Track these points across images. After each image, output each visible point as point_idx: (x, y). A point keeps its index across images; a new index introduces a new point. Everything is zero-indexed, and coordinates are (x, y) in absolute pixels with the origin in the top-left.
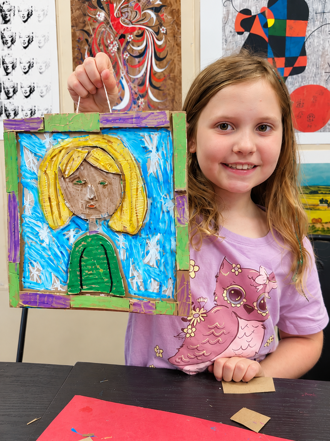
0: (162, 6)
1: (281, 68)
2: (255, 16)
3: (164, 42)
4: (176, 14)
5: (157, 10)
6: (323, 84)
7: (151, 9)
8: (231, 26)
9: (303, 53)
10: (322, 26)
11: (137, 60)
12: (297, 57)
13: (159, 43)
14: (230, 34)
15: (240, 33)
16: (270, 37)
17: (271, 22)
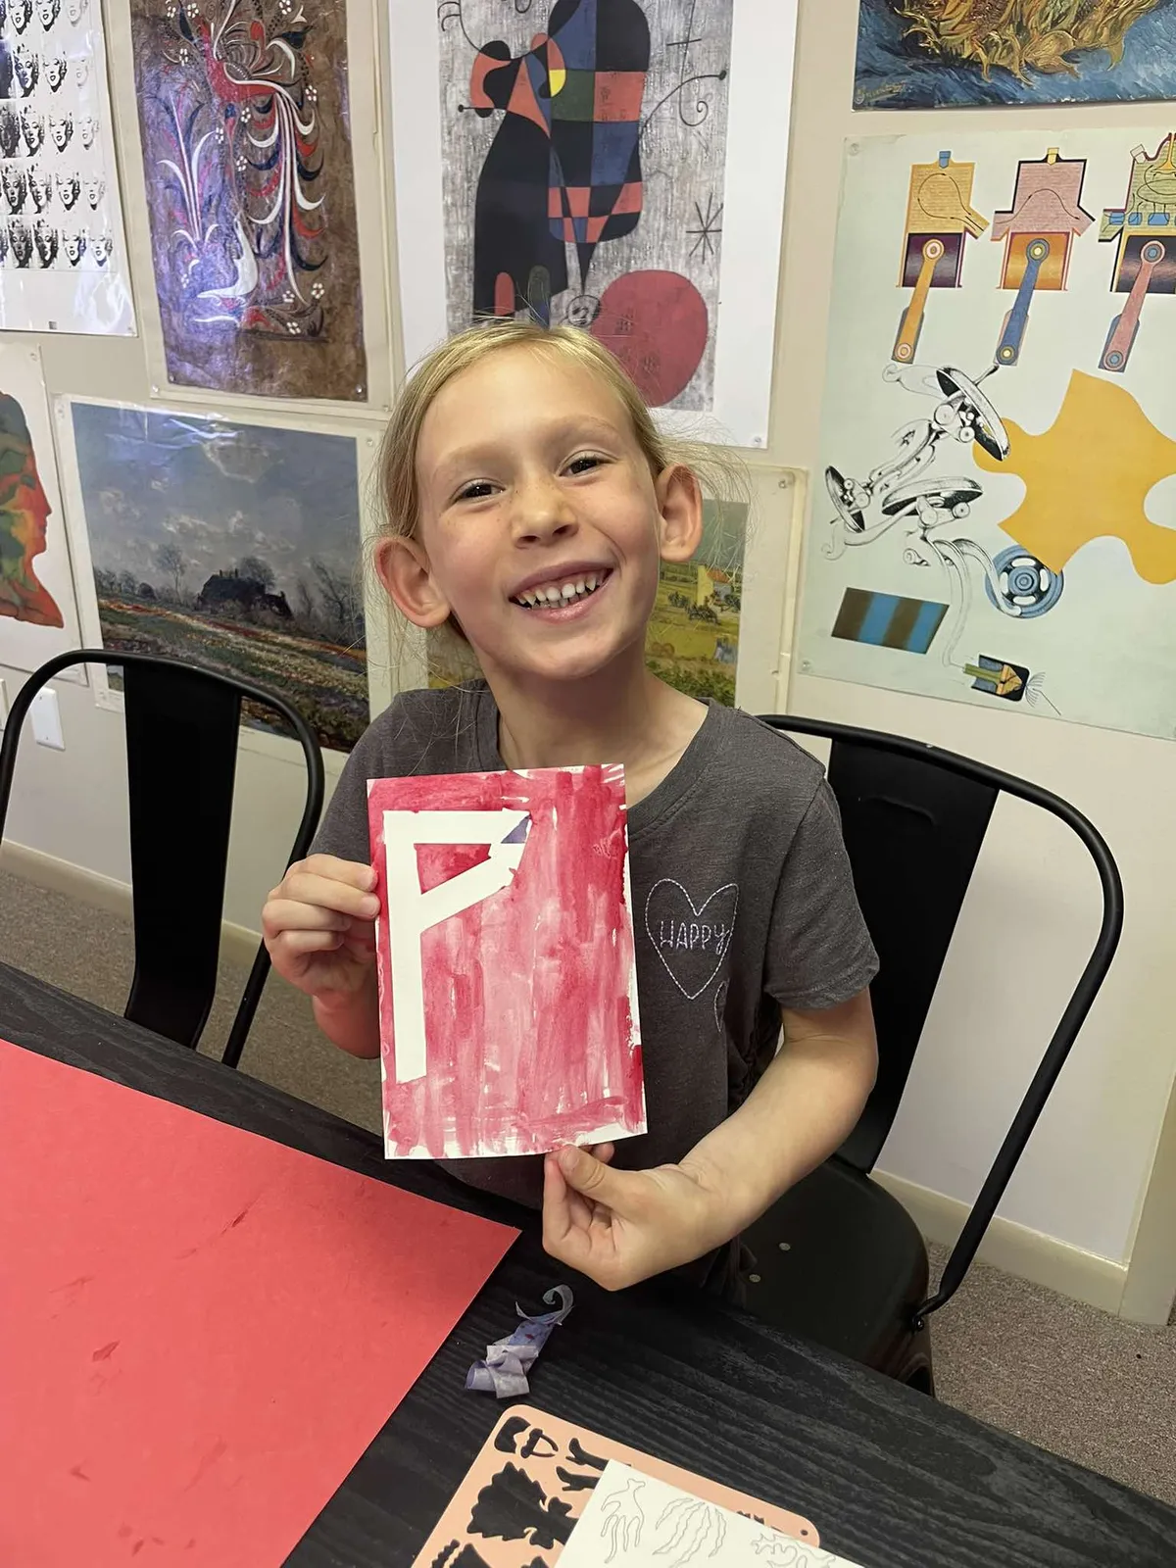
0: (307, 28)
1: (581, 218)
2: (518, 61)
3: (314, 128)
4: (337, 49)
5: (296, 39)
6: (680, 269)
7: (286, 37)
8: (461, 91)
9: (634, 173)
10: (682, 84)
11: (265, 174)
12: (621, 186)
13: (305, 130)
14: (459, 114)
15: (484, 112)
16: (555, 124)
17: (557, 80)
